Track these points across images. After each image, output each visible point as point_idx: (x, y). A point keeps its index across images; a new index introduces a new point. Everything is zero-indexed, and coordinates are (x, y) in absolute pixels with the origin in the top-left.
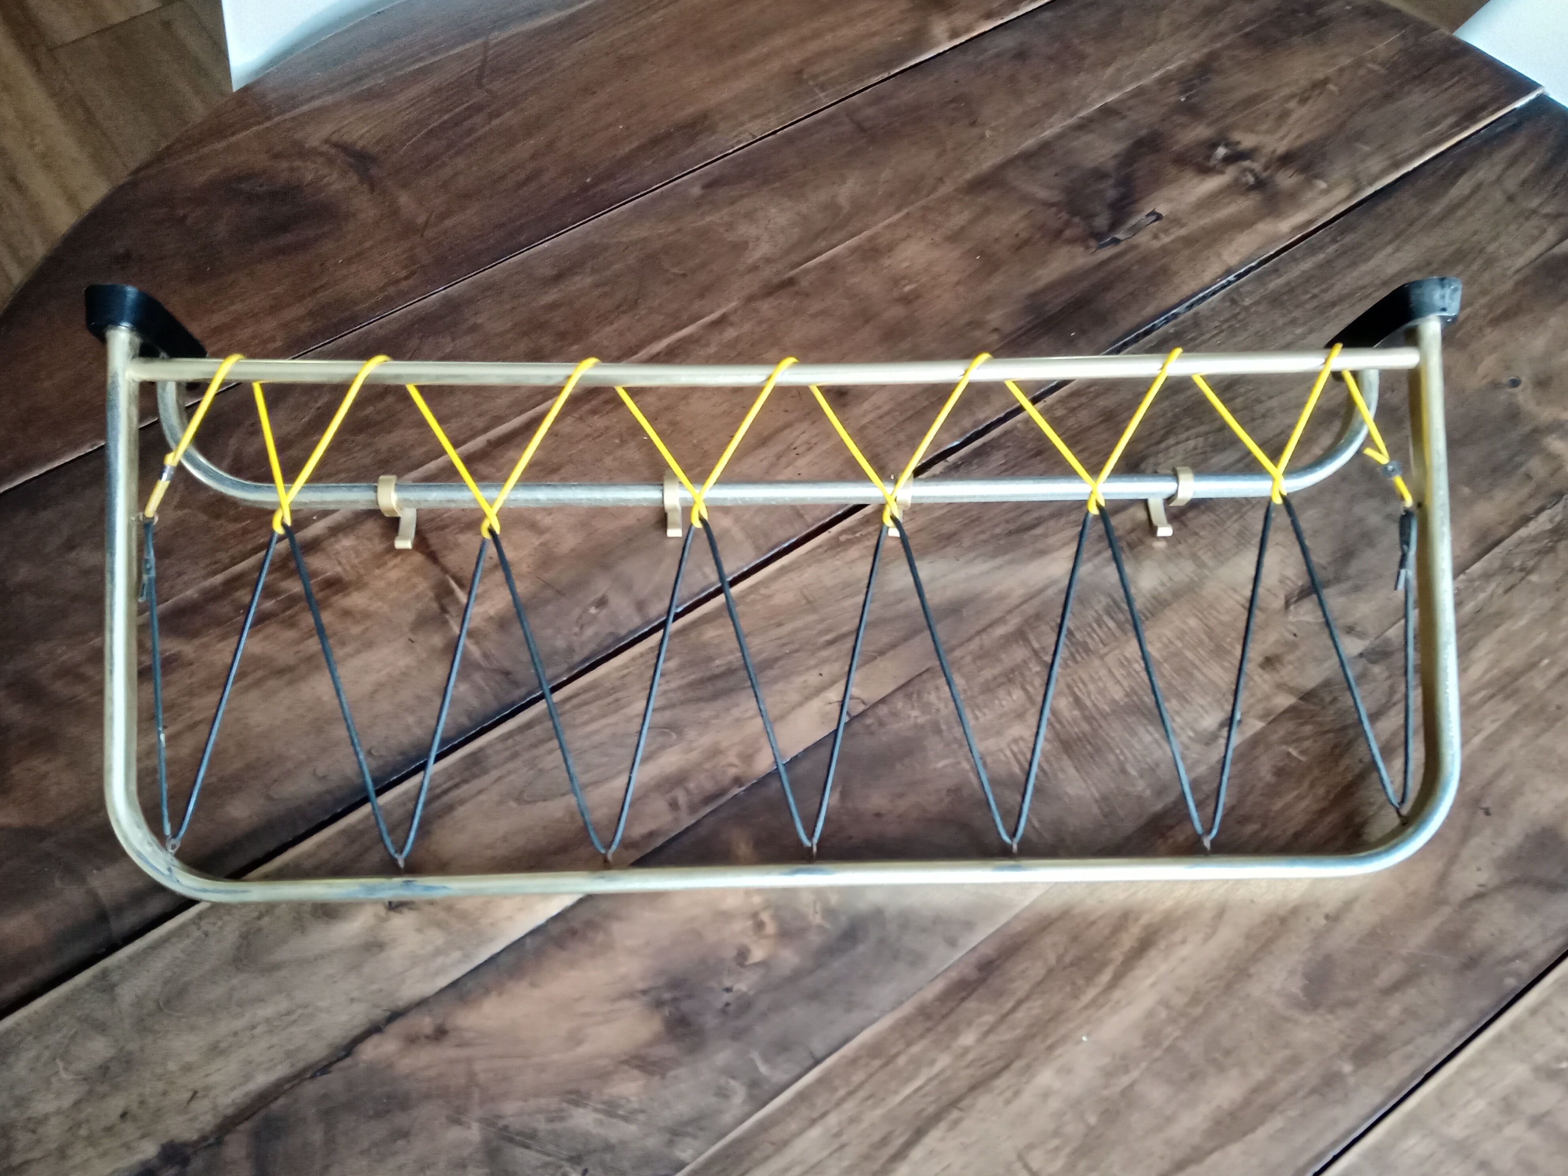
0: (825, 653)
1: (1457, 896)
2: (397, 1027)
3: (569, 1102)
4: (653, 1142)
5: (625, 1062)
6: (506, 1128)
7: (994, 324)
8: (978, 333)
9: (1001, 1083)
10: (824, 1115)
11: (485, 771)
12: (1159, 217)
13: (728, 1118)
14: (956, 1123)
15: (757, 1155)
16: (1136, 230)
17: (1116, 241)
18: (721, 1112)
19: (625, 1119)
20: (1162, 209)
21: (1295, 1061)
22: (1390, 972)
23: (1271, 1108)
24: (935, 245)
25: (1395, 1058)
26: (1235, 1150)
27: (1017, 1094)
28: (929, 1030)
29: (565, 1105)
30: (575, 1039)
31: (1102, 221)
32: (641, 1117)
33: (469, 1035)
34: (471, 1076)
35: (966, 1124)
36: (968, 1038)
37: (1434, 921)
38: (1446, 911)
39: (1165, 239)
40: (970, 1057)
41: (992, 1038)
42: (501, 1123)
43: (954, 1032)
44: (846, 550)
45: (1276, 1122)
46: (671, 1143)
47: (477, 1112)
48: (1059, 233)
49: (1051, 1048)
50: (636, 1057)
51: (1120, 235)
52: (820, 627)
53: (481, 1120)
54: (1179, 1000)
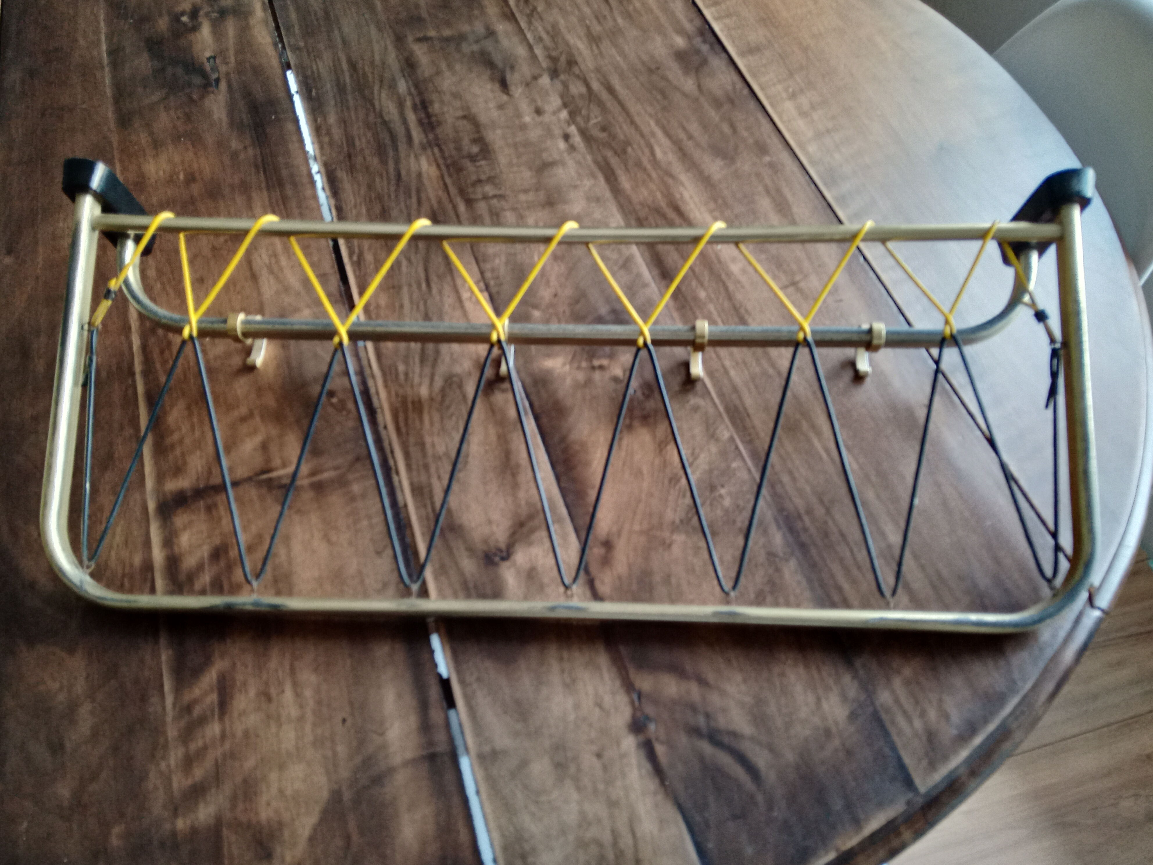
0: (435, 291)
1: (696, 93)
2: (594, 570)
3: (675, 485)
4: (714, 448)
5: (661, 451)
6: (682, 521)
7: (240, 147)
8: (242, 157)
9: (731, 287)
10: (724, 366)
11: (430, 485)
12: (214, 58)
13: (711, 410)
14: (747, 311)
15: (737, 402)
16: (215, 69)
17: (217, 81)
18: (706, 413)
19: (695, 459)
20: (208, 54)
21: (758, 175)
22: (726, 129)
23: (778, 191)
24: (156, 156)
25: (768, 141)
26: (795, 209)
27: (739, 282)
28: (691, 309)
29: (677, 487)
30: (638, 473)
31: (197, 80)
32: (697, 451)
33: (615, 529)
34: (642, 532)
35: (749, 307)
36: (702, 294)
37: (706, 105)
38: (702, 100)
39: (232, 59)
40: (713, 296)
41: (706, 283)
42: (677, 521)
43: (696, 299)
44: (364, 260)
45: (786, 191)
46: (717, 440)
47: (666, 534)
48: (192, 101)
49: (720, 262)
50: (660, 445)
51: (214, 76)
52: (415, 287)
53: (672, 532)
54: (712, 205)
